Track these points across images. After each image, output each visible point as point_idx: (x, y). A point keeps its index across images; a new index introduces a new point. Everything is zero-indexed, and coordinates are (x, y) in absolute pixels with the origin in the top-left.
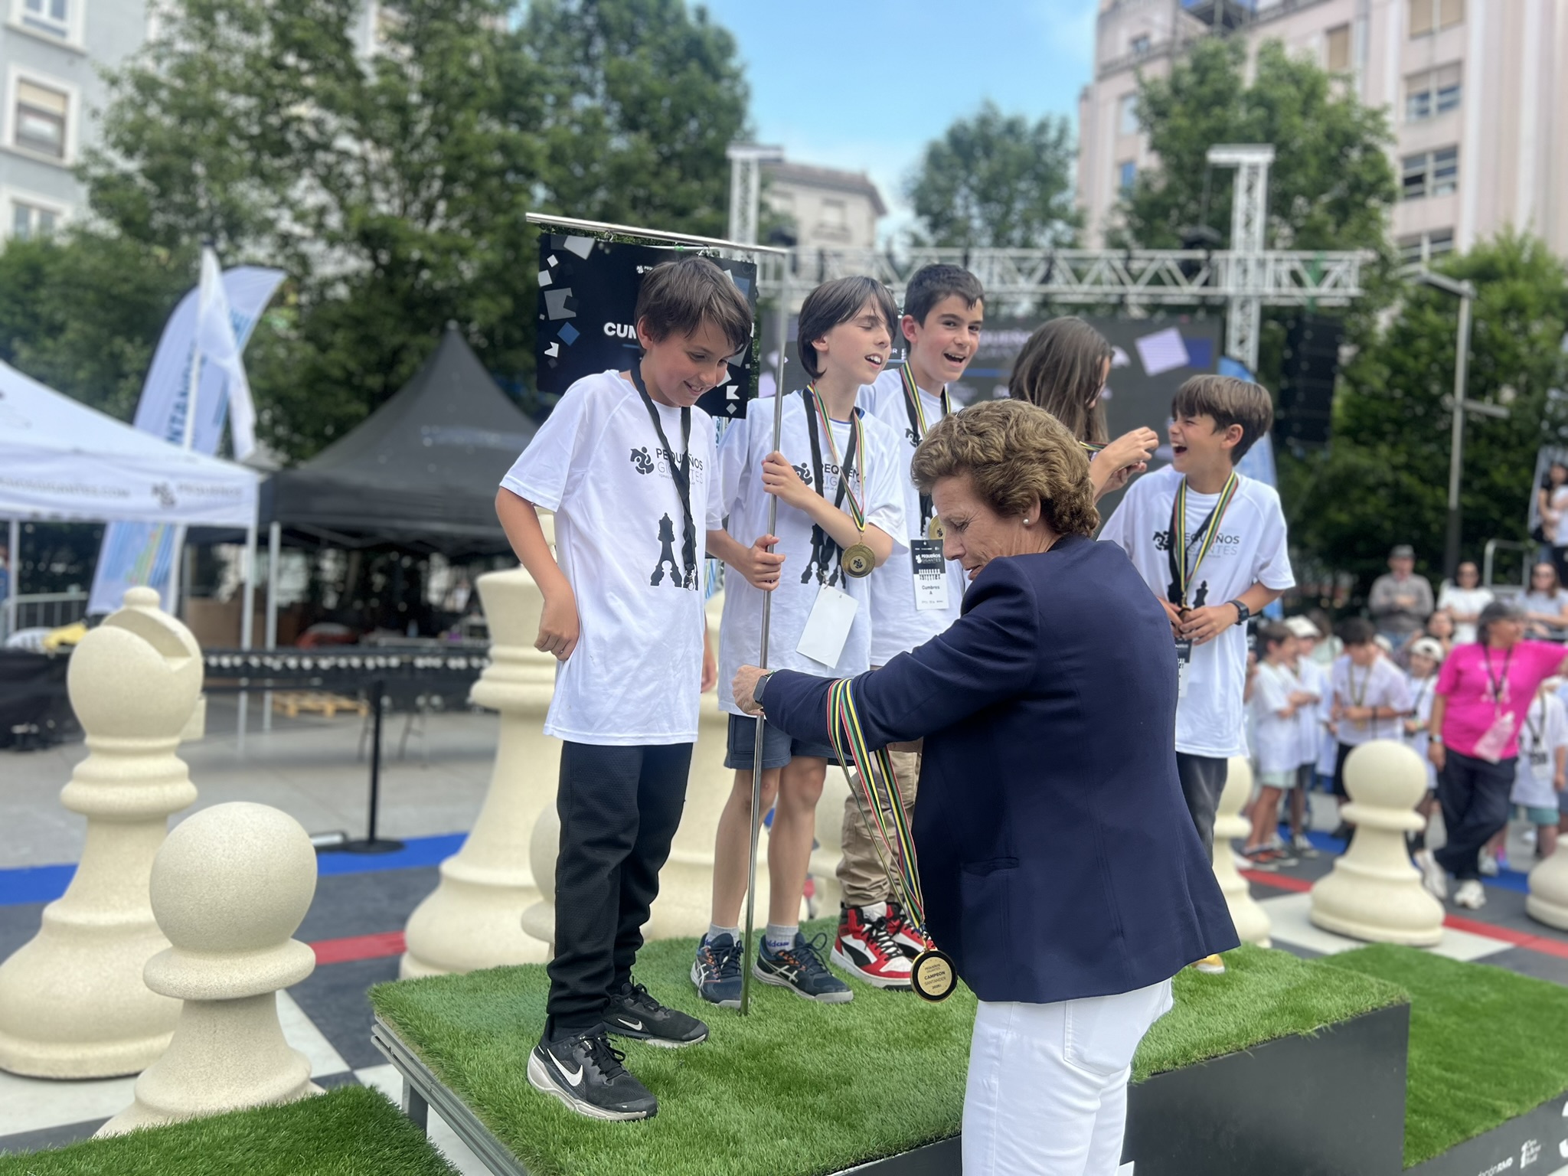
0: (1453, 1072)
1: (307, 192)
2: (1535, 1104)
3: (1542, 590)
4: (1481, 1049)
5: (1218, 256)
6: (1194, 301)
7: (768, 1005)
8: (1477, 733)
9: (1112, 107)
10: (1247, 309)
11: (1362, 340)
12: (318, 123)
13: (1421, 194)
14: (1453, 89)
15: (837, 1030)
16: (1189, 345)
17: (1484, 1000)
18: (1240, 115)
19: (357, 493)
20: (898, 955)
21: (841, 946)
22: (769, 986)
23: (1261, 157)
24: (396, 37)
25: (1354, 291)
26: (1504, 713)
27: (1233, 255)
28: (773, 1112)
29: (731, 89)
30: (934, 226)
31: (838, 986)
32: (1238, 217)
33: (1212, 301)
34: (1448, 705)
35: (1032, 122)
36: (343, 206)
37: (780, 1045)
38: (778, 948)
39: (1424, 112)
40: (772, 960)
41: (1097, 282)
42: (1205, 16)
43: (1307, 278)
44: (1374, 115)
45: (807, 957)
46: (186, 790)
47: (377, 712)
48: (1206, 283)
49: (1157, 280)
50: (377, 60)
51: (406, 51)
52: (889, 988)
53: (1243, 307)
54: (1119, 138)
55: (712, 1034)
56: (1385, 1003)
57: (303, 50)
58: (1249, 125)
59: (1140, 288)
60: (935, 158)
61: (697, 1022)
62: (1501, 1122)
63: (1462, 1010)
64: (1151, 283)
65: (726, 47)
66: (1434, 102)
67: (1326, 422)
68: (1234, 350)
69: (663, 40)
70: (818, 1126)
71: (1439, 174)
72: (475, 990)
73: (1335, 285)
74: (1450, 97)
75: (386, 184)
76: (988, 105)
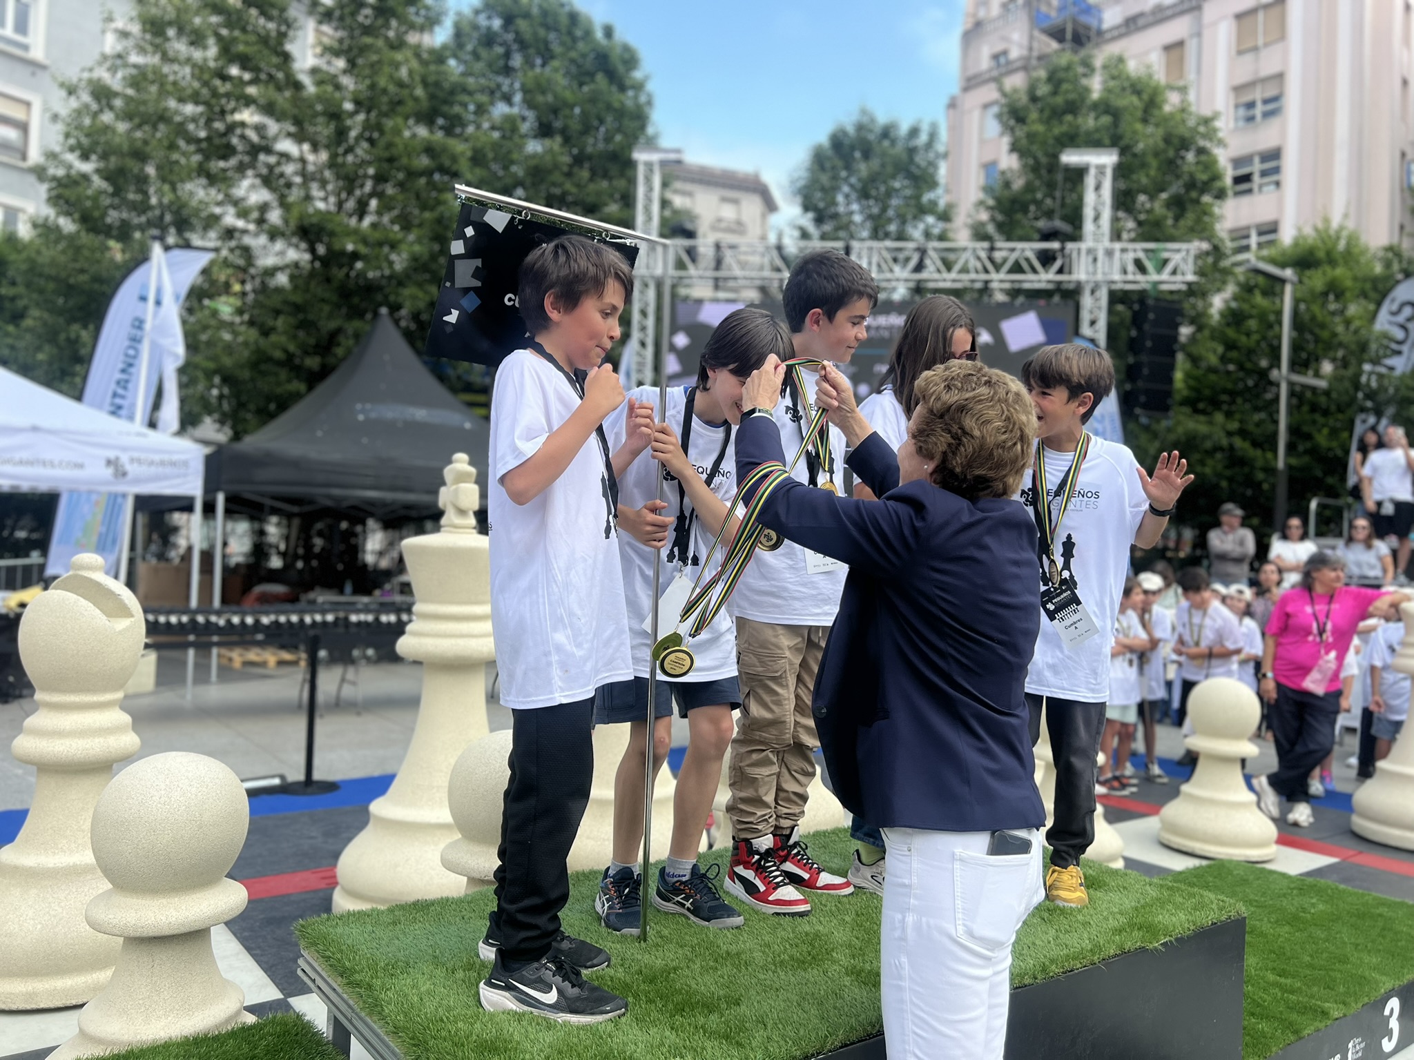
0: (1286, 978)
1: (250, 191)
2: (1360, 1005)
3: (1359, 541)
4: (1311, 956)
5: (1070, 246)
6: (1050, 286)
7: (666, 932)
8: (1305, 670)
9: (976, 114)
10: (1098, 294)
11: (1198, 321)
12: (259, 129)
13: (1250, 191)
14: (1276, 99)
15: (728, 953)
16: (1046, 325)
17: (1313, 911)
18: (1089, 122)
19: (296, 464)
20: (785, 884)
21: (734, 876)
22: (666, 913)
23: (1107, 159)
24: (330, 51)
25: (1191, 277)
26: (1327, 653)
27: (1083, 246)
28: (667, 1033)
29: (636, 97)
30: (819, 220)
31: (729, 912)
32: (1088, 213)
33: (1065, 286)
34: (1278, 645)
35: (904, 128)
36: (283, 203)
37: (675, 969)
38: (675, 879)
39: (1251, 119)
40: (670, 889)
41: (964, 270)
42: (1057, 34)
43: (1149, 265)
44: (1207, 121)
45: (702, 886)
46: (130, 740)
47: (313, 665)
48: (1060, 271)
49: (1017, 268)
50: (314, 71)
51: (341, 63)
52: (778, 914)
53: (1093, 292)
54: (982, 142)
55: (613, 961)
56: (1223, 918)
57: (245, 62)
58: (1097, 130)
59: (1002, 276)
60: (819, 160)
61: (600, 951)
62: (1329, 1023)
63: (1294, 920)
64: (1011, 271)
65: (631, 60)
66: (1259, 110)
67: (1168, 394)
68: (1086, 330)
69: (573, 54)
70: (708, 1044)
71: (1264, 174)
72: (394, 923)
73: (1174, 272)
74: (1274, 106)
75: (323, 183)
76: (864, 112)
